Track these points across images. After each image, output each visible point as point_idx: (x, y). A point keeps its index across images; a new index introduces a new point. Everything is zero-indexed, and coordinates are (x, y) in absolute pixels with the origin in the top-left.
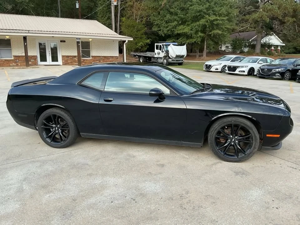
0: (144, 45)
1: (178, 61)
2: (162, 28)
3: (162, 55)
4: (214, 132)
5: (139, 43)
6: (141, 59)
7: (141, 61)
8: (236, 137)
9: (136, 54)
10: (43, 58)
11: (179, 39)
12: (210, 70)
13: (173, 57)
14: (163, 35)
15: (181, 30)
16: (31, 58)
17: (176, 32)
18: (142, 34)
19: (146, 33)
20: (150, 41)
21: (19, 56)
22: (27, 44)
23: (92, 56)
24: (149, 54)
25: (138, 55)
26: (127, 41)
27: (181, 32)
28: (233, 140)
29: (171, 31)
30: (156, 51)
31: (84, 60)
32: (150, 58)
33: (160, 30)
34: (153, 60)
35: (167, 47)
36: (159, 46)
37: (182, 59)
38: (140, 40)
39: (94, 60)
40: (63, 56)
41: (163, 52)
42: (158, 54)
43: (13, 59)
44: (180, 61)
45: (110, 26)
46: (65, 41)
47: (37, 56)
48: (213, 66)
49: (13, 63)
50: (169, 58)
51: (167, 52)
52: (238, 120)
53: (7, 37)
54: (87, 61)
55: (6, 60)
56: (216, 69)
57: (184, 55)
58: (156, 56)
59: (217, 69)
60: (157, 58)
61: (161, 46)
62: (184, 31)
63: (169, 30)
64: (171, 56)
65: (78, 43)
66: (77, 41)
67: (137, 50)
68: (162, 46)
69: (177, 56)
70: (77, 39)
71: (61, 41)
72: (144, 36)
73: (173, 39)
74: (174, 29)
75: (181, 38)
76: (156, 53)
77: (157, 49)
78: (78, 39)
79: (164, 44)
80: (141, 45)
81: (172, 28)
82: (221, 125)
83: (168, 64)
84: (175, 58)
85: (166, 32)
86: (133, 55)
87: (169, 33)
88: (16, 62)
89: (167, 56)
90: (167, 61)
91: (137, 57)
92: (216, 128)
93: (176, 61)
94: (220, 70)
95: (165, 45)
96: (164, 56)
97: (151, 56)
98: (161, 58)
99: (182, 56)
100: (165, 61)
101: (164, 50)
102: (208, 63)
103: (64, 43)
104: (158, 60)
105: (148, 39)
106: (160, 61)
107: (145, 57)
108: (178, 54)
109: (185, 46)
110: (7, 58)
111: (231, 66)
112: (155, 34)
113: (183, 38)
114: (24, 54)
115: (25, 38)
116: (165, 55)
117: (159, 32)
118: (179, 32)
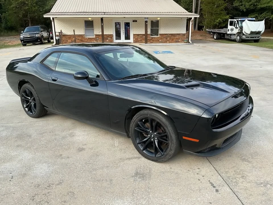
0: (223, 21)
1: (254, 37)
2: (243, 3)
3: (236, 31)
4: (133, 124)
5: (217, 19)
6: (215, 35)
7: (215, 37)
8: (155, 133)
9: (210, 31)
10: (118, 36)
11: (262, 14)
13: (247, 33)
14: (245, 10)
15: (265, 3)
16: (108, 36)
17: (259, 6)
18: (222, 10)
19: (226, 9)
20: (230, 17)
21: (99, 35)
22: (103, 24)
23: (160, 34)
24: (222, 31)
25: (212, 31)
26: (193, 18)
27: (265, 5)
28: (153, 136)
29: (254, 5)
30: (230, 27)
31: (152, 38)
32: (224, 34)
33: (242, 5)
34: (226, 37)
35: (242, 23)
36: (234, 22)
37: (258, 35)
38: (218, 16)
39: (161, 38)
40: (134, 35)
41: (238, 28)
42: (232, 30)
43: (94, 37)
44: (256, 37)
46: (136, 21)
47: (112, 35)
49: (94, 41)
50: (243, 35)
51: (241, 28)
52: (153, 113)
53: (90, 19)
54: (155, 39)
55: (89, 38)
57: (261, 32)
58: (228, 33)
60: (231, 35)
61: (235, 22)
62: (268, 5)
63: (251, 5)
64: (245, 33)
65: (146, 22)
66: (145, 20)
67: (215, 27)
68: (236, 22)
69: (252, 33)
70: (145, 18)
71: (133, 21)
72: (225, 12)
73: (256, 13)
74: (258, 4)
75: (265, 13)
76: (229, 30)
77: (231, 25)
78: (146, 18)
79: (239, 19)
80: (219, 21)
81: (255, 2)
83: (241, 40)
84: (249, 34)
85: (247, 7)
86: (209, 32)
87: (252, 7)
88: (97, 40)
89: (240, 33)
90: (240, 37)
91: (212, 33)
92: (134, 119)
93: (251, 37)
95: (240, 21)
96: (237, 33)
97: (225, 32)
98: (235, 34)
99: (259, 33)
100: (238, 38)
101: (238, 26)
103: (136, 22)
104: (231, 36)
105: (227, 15)
106: (233, 37)
107: (219, 34)
108: (254, 30)
109: (264, 21)
110: (90, 36)
112: (236, 9)
113: (268, 12)
114: (101, 33)
115: (102, 19)
116: (239, 31)
117: (241, 7)
118: (263, 6)
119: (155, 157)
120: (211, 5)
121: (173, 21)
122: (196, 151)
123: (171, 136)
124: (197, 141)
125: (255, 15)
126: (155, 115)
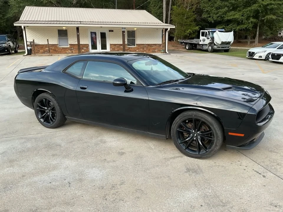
0: (193, 32)
1: (224, 47)
2: (211, 15)
3: (207, 41)
4: (175, 125)
5: (188, 30)
6: (187, 46)
7: (187, 48)
8: (198, 132)
9: (182, 41)
10: (94, 47)
11: (229, 25)
12: (253, 58)
13: (218, 44)
14: (213, 22)
15: (231, 15)
16: (84, 46)
17: (226, 18)
18: (192, 22)
19: (195, 20)
20: (199, 28)
21: (73, 44)
22: (79, 34)
23: (137, 44)
24: (194, 41)
25: (184, 42)
26: (169, 29)
27: (232, 17)
28: (195, 135)
29: (221, 17)
30: (201, 38)
31: (129, 48)
32: (196, 45)
33: (210, 17)
34: (198, 47)
35: (213, 34)
36: (205, 33)
37: (228, 46)
38: (188, 27)
39: (138, 48)
40: (111, 45)
41: (209, 39)
42: (204, 40)
43: (69, 47)
44: (226, 47)
45: (161, 15)
46: (113, 31)
47: (88, 44)
48: (256, 53)
49: (69, 51)
50: (215, 45)
51: (213, 38)
52: (198, 114)
53: (64, 28)
54: (132, 49)
55: (63, 48)
56: (259, 57)
57: (231, 42)
58: (200, 43)
59: (261, 57)
60: (203, 45)
61: (206, 33)
62: (234, 17)
63: (219, 16)
64: (216, 43)
65: (123, 32)
66: (123, 30)
67: (185, 37)
68: (208, 33)
69: (223, 43)
70: (122, 28)
71: (110, 31)
72: (194, 24)
73: (223, 25)
74: (224, 16)
75: (231, 24)
76: (201, 40)
77: (203, 35)
78: (124, 28)
79: (210, 30)
80: (190, 32)
81: (222, 14)
82: (182, 118)
83: (212, 50)
84: (220, 45)
85: (215, 18)
86: (181, 42)
87: (219, 19)
88: (72, 50)
89: (212, 43)
90: (212, 47)
91: (184, 44)
92: (177, 121)
93: (222, 47)
94: (264, 58)
95: (211, 32)
96: (209, 43)
97: (197, 43)
98: (206, 45)
99: (229, 43)
100: (210, 48)
101: (209, 37)
102: (252, 50)
103: (112, 32)
104: (203, 46)
105: (197, 26)
106: (205, 48)
107: (191, 44)
108: (224, 41)
109: (232, 32)
110: (63, 46)
111: (275, 54)
112: (204, 20)
113: (234, 24)
114: (76, 43)
115: (78, 28)
116: (211, 42)
117: (209, 18)
118: (229, 18)
119: (199, 154)
120: (182, 16)
121: (149, 31)
122: (239, 145)
123: (217, 134)
124: (243, 135)
125: (223, 26)
126: (199, 115)
